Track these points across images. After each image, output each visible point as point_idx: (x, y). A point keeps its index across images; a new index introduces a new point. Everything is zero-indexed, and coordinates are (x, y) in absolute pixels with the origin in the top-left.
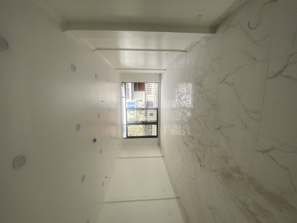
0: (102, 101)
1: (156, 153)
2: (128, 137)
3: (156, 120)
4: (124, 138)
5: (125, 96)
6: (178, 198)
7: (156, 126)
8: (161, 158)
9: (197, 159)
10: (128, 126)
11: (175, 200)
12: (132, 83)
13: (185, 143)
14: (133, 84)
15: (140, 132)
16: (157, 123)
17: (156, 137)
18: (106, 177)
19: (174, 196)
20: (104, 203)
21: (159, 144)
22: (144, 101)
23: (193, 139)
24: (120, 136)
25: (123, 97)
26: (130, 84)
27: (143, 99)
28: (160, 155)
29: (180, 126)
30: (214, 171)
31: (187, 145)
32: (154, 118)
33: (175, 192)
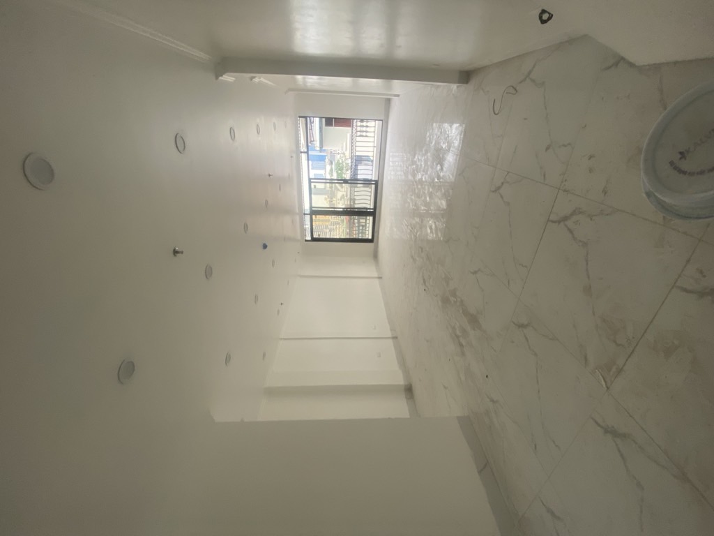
0: (270, 175)
1: (368, 270)
2: (314, 240)
3: (372, 207)
4: (306, 241)
5: (306, 150)
6: (395, 338)
7: (371, 218)
8: (377, 281)
9: (422, 281)
10: (314, 216)
11: (390, 342)
12: (321, 118)
13: (412, 257)
14: (324, 120)
15: (338, 223)
16: (373, 213)
17: (371, 241)
18: (282, 304)
19: (389, 335)
20: (281, 339)
21: (375, 256)
22: (348, 154)
23: (422, 251)
24: (299, 237)
25: (301, 152)
26: (317, 120)
27: (346, 150)
28: (376, 275)
29: (409, 227)
30: (436, 296)
31: (414, 260)
32: (369, 202)
33: (391, 330)
